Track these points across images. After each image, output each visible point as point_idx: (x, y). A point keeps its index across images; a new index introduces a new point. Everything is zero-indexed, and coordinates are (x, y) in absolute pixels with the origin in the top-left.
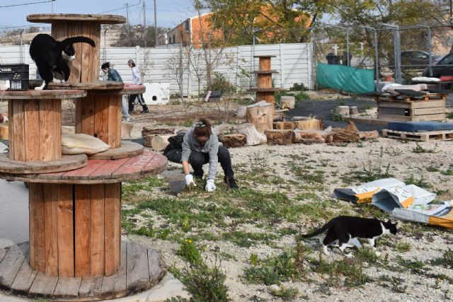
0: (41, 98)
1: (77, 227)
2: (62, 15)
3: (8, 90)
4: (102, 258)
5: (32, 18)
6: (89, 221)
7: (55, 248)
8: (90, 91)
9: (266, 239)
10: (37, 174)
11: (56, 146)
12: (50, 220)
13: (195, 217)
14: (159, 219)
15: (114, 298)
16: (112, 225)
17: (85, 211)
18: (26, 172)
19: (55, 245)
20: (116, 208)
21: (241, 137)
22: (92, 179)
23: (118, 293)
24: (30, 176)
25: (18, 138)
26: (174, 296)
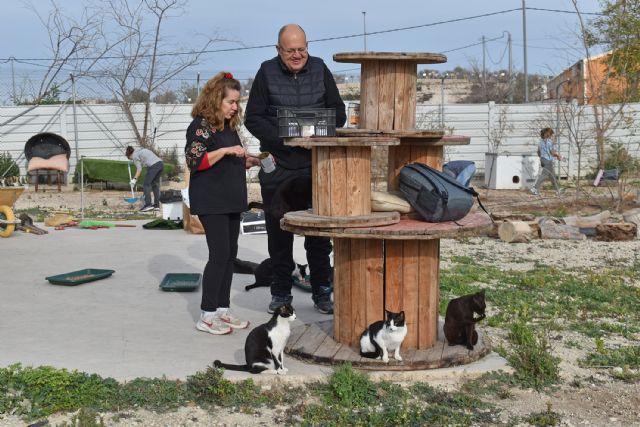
0: (349, 145)
1: (387, 293)
2: (372, 54)
3: (312, 137)
4: (416, 329)
5: (340, 57)
6: (401, 285)
7: (363, 317)
8: (403, 139)
9: (625, 331)
10: (344, 228)
11: (365, 200)
12: (357, 284)
13: (540, 309)
14: (493, 309)
15: (427, 369)
16: (428, 292)
17: (396, 274)
18: (332, 226)
19: (362, 313)
20: (432, 273)
21: (628, 226)
22: (404, 234)
23: (432, 363)
24: (336, 230)
25: (323, 190)
26: (496, 370)
